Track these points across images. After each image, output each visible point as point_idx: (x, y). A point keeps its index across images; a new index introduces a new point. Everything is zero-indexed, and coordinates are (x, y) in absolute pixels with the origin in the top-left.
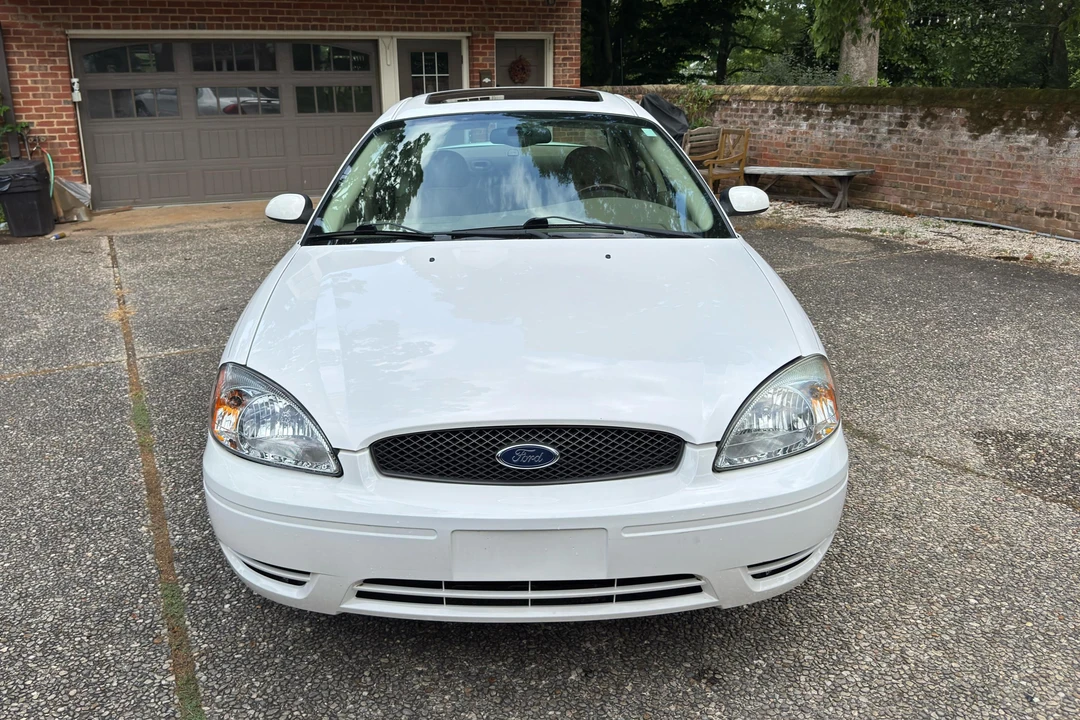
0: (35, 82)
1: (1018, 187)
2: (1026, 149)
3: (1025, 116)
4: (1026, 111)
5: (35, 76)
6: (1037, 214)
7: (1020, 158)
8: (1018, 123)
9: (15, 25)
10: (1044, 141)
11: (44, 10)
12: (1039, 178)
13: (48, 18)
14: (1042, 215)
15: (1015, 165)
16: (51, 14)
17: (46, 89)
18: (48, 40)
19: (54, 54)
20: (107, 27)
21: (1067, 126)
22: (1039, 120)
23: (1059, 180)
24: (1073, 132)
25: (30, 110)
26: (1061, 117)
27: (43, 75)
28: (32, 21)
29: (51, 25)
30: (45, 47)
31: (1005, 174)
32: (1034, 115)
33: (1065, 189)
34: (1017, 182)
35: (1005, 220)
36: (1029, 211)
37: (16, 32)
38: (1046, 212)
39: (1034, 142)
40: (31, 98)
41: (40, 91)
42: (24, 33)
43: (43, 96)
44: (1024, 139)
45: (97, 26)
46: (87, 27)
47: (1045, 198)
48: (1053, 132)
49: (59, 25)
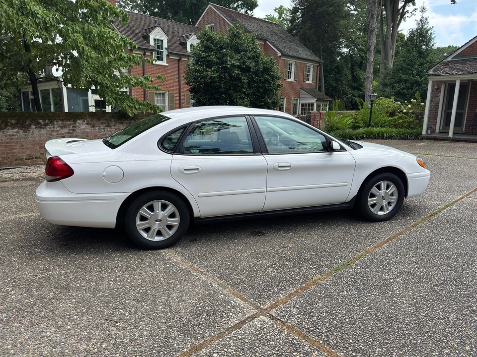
1: (14, 151)
2: (14, 135)
3: (9, 122)
4: (9, 120)
6: (26, 159)
7: (12, 139)
8: (6, 125)
10: (21, 132)
12: (23, 146)
14: (29, 159)
15: (9, 143)
21: (30, 125)
22: (16, 124)
23: (33, 145)
24: (33, 127)
26: (26, 122)
31: (6, 147)
32: (13, 122)
33: (35, 148)
34: (13, 149)
35: (11, 165)
36: (22, 159)
38: (30, 158)
39: (17, 132)
44: (11, 132)
47: (28, 152)
48: (25, 128)
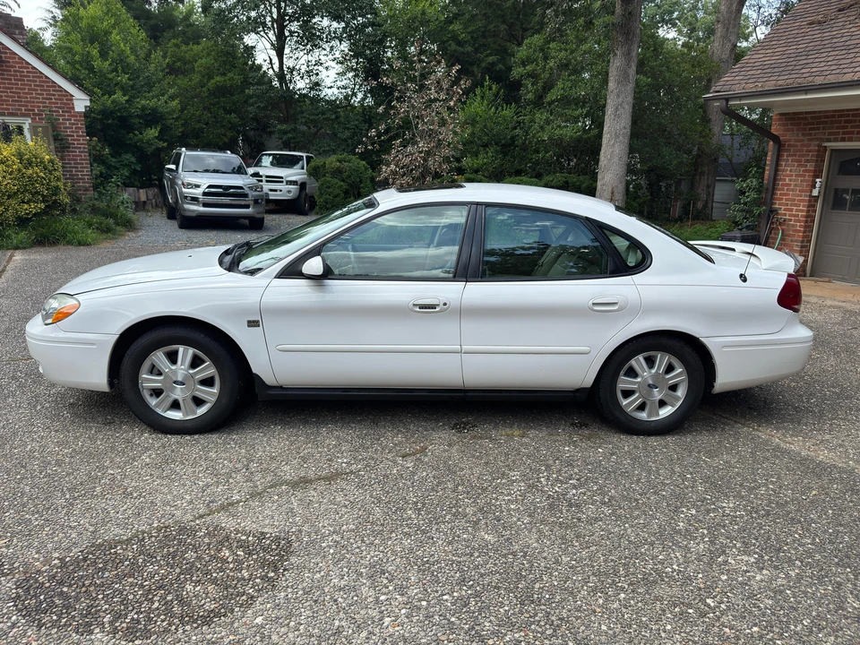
0: (790, 180)
5: (792, 176)
9: (790, 140)
11: (810, 129)
13: (811, 135)
16: (813, 132)
17: (796, 185)
18: (807, 151)
19: (808, 161)
20: (850, 140)
25: (782, 199)
27: (796, 176)
28: (801, 137)
29: (811, 140)
30: (802, 156)
37: (789, 146)
40: (785, 192)
41: (792, 187)
42: (794, 146)
43: (793, 190)
45: (843, 140)
46: (836, 140)
49: (817, 139)
